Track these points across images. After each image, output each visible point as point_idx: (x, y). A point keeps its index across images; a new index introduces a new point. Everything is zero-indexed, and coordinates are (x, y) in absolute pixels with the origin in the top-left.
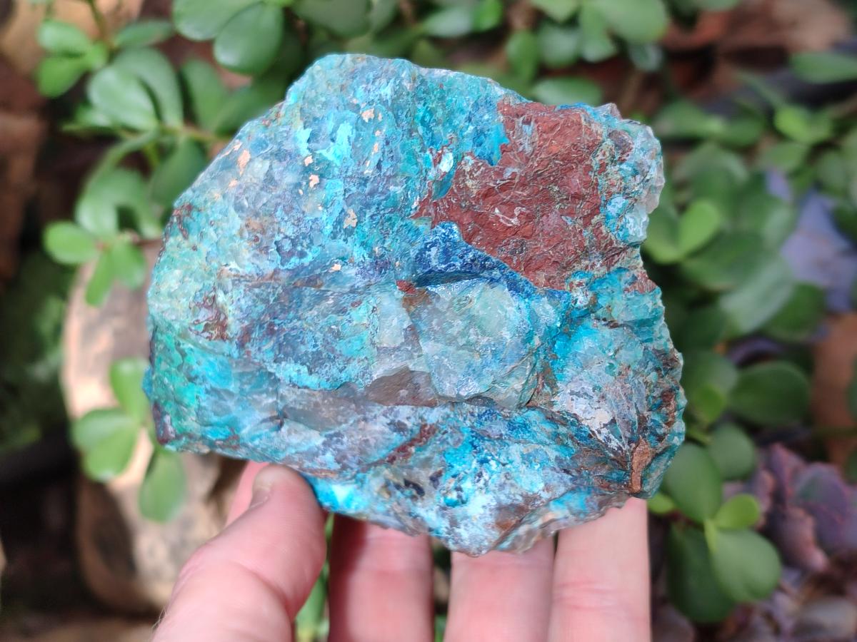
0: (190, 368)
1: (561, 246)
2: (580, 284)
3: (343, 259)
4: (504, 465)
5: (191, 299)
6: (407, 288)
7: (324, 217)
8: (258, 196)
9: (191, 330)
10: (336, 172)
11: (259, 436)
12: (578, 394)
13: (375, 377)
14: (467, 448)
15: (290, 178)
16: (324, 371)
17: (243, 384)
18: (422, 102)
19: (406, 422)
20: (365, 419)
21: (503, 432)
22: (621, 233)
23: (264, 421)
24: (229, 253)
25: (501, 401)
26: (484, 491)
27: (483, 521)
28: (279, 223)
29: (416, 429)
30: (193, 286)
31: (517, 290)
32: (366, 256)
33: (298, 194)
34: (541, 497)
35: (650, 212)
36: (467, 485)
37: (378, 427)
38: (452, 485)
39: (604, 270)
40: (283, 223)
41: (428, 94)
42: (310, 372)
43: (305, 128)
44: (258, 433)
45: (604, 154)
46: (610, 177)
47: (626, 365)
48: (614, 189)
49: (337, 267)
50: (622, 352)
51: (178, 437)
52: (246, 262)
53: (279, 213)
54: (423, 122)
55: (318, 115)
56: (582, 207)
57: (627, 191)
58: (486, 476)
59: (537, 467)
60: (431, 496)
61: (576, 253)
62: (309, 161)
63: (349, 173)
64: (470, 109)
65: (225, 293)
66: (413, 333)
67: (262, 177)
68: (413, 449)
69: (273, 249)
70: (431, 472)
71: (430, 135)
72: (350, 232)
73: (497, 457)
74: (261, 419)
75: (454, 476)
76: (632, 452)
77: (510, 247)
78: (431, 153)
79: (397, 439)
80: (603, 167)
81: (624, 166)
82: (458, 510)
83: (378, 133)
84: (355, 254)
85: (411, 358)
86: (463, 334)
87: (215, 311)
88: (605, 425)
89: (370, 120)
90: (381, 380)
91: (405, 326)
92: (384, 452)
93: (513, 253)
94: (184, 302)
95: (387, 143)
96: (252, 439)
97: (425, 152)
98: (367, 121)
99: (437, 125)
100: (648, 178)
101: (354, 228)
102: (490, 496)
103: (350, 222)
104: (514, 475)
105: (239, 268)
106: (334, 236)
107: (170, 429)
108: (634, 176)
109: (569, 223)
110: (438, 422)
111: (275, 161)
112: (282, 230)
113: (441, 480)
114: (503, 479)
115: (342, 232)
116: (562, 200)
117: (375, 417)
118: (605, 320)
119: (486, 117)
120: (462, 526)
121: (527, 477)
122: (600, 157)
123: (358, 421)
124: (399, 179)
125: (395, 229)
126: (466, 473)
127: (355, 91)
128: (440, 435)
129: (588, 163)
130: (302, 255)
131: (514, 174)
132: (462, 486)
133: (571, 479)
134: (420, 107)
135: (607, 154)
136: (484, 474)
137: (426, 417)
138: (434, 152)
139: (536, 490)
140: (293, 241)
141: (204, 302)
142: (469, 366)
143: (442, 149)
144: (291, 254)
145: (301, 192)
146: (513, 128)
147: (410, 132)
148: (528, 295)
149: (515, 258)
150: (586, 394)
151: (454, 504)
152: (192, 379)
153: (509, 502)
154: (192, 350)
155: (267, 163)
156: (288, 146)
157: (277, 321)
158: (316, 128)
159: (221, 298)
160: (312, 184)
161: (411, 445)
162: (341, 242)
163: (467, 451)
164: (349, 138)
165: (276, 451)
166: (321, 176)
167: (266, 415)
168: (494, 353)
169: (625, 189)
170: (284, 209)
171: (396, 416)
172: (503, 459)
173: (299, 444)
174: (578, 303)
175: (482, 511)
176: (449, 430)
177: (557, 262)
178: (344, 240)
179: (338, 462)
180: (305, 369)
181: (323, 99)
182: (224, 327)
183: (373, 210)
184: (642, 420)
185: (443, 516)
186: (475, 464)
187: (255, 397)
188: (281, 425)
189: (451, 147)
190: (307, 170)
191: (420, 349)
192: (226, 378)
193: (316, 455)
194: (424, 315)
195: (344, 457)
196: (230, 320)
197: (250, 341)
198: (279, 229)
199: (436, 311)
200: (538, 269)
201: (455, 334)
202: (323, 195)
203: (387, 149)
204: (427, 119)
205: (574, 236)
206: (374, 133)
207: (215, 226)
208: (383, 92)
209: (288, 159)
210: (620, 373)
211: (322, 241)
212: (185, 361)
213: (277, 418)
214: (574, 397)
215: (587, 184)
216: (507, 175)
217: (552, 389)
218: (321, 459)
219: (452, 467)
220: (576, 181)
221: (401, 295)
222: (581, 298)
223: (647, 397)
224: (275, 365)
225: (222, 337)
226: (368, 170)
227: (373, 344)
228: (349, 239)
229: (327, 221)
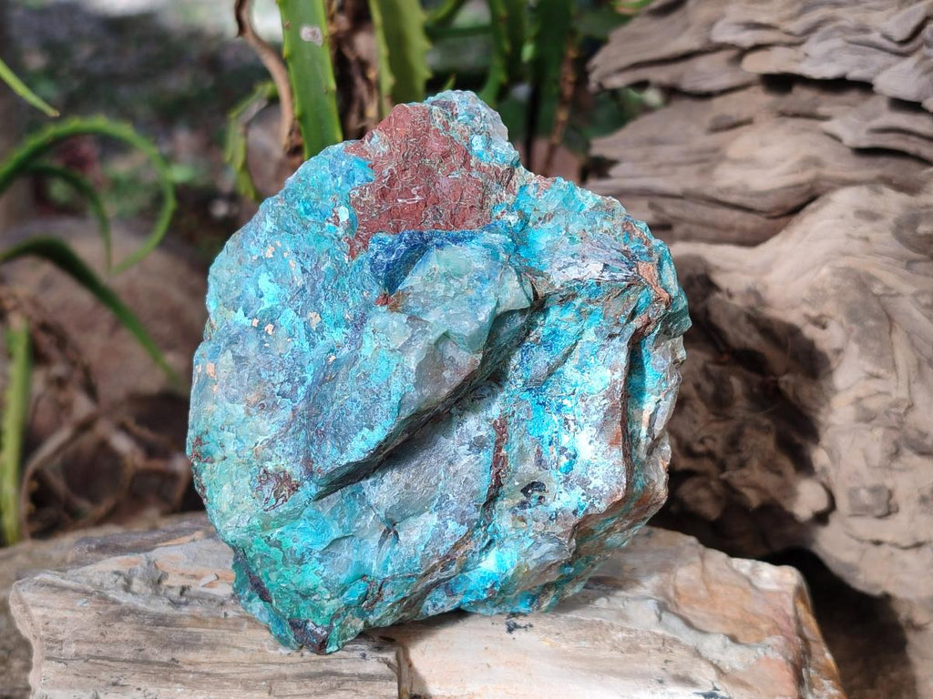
0: (293, 552)
1: (465, 194)
2: (503, 213)
3: (332, 351)
4: (573, 393)
5: (250, 491)
6: (385, 300)
7: (297, 343)
8: (240, 379)
9: (267, 510)
10: (280, 307)
11: (388, 561)
12: (564, 267)
13: (413, 368)
14: (539, 411)
15: (252, 346)
16: (379, 415)
17: (340, 520)
18: (296, 202)
19: (480, 433)
20: (451, 463)
21: (548, 360)
22: (498, 159)
23: (381, 543)
24: (251, 434)
25: (513, 304)
26: (579, 430)
27: (600, 454)
28: (270, 380)
29: (493, 433)
30: (244, 482)
31: (460, 240)
32: (345, 330)
33: (266, 348)
34: (616, 381)
35: (507, 138)
36: (565, 440)
37: (465, 460)
38: (555, 453)
39: (511, 196)
40: (272, 378)
41: (295, 193)
42: (371, 428)
43: (236, 311)
44: (384, 558)
45: (439, 117)
46: (456, 128)
47: (581, 231)
48: (466, 134)
49: (333, 358)
50: (571, 227)
51: (330, 629)
52: (268, 427)
53: (264, 375)
54: (307, 212)
55: (238, 294)
56: (455, 160)
57: (477, 130)
58: (570, 417)
59: (593, 361)
60: (550, 480)
61: (479, 191)
62: (255, 322)
63: (289, 298)
64: (329, 172)
65: (270, 460)
66: (413, 319)
67: (232, 364)
68: (504, 452)
69: (279, 399)
70: (532, 458)
71: (319, 213)
72: (320, 330)
73: (564, 394)
74: (377, 544)
75: (550, 444)
76: (638, 273)
77: (430, 217)
78: (329, 222)
79: (486, 457)
80: (445, 125)
81: (460, 118)
82: (578, 468)
83: (285, 255)
84: (337, 339)
85: (426, 333)
86: (447, 290)
87: (273, 479)
88: (602, 271)
89: (273, 253)
90: (420, 368)
91: (405, 321)
92: (487, 477)
93: (435, 218)
94: (247, 500)
95: (297, 253)
96: (385, 569)
97: (324, 226)
98: (272, 256)
99: (318, 203)
100: (483, 115)
101: (321, 322)
102: (587, 428)
103: (315, 319)
104: (586, 391)
105: (266, 437)
106: (313, 345)
107: (319, 631)
108: (473, 119)
109: (457, 176)
110: (502, 411)
111: (233, 346)
112: (275, 382)
113: (545, 457)
114: (583, 405)
115: (316, 334)
116: (438, 166)
117: (456, 453)
118: (540, 219)
119: (344, 163)
120: (592, 479)
121: (595, 380)
122: (438, 120)
123: (447, 470)
124: (323, 260)
125: (347, 286)
126: (556, 432)
127: (249, 252)
128: (512, 419)
129: (433, 128)
130: (303, 381)
131: (391, 171)
132: (562, 445)
133: (620, 340)
134: (297, 207)
135: (441, 114)
136: (568, 417)
137: (490, 416)
138: (330, 219)
139: (608, 380)
140: (288, 381)
141: (260, 481)
142: (470, 300)
143: (334, 211)
144: (295, 389)
145: (267, 345)
146: (366, 153)
147: (305, 228)
148: (472, 238)
149: (441, 222)
150: (569, 264)
151: (570, 467)
152: (300, 562)
153: (602, 414)
154: (281, 533)
155: (229, 352)
156: (235, 331)
157: (320, 425)
158: (244, 302)
159: (270, 466)
160: (270, 332)
161: (500, 449)
162: (322, 342)
163: (542, 413)
164: (270, 281)
165: (410, 560)
166: (272, 321)
167: (378, 535)
168: (479, 279)
169: (474, 129)
170: (265, 369)
171: (469, 437)
172: (569, 390)
173: (421, 537)
174: (512, 223)
175: (592, 447)
176: (515, 409)
177: (472, 206)
178: (322, 339)
179: (463, 524)
180: (366, 430)
181: (233, 282)
182: (288, 478)
183: (323, 294)
184: (625, 253)
185: (573, 488)
186: (556, 418)
187: (358, 524)
188: (396, 533)
189: (338, 204)
190: (260, 328)
191: (427, 322)
192: (323, 530)
193: (441, 534)
194: (411, 304)
195: (464, 513)
196: (288, 469)
197: (313, 462)
198: (273, 384)
199: (418, 294)
200: (464, 221)
201: (442, 294)
202: (283, 332)
203: (300, 257)
204: (308, 206)
205: (468, 181)
206: (283, 258)
207: (226, 428)
208: (267, 229)
209: (241, 337)
210: (582, 238)
211: (308, 357)
212: (284, 549)
213: (388, 530)
214: (564, 270)
215: (445, 141)
216: (386, 172)
217: (542, 276)
218: (448, 534)
219: (542, 437)
220: (435, 145)
221: (385, 308)
222: (513, 219)
223: (615, 239)
224: (344, 455)
225: (294, 489)
226: (300, 281)
227: (393, 351)
228: (325, 334)
229: (301, 342)
